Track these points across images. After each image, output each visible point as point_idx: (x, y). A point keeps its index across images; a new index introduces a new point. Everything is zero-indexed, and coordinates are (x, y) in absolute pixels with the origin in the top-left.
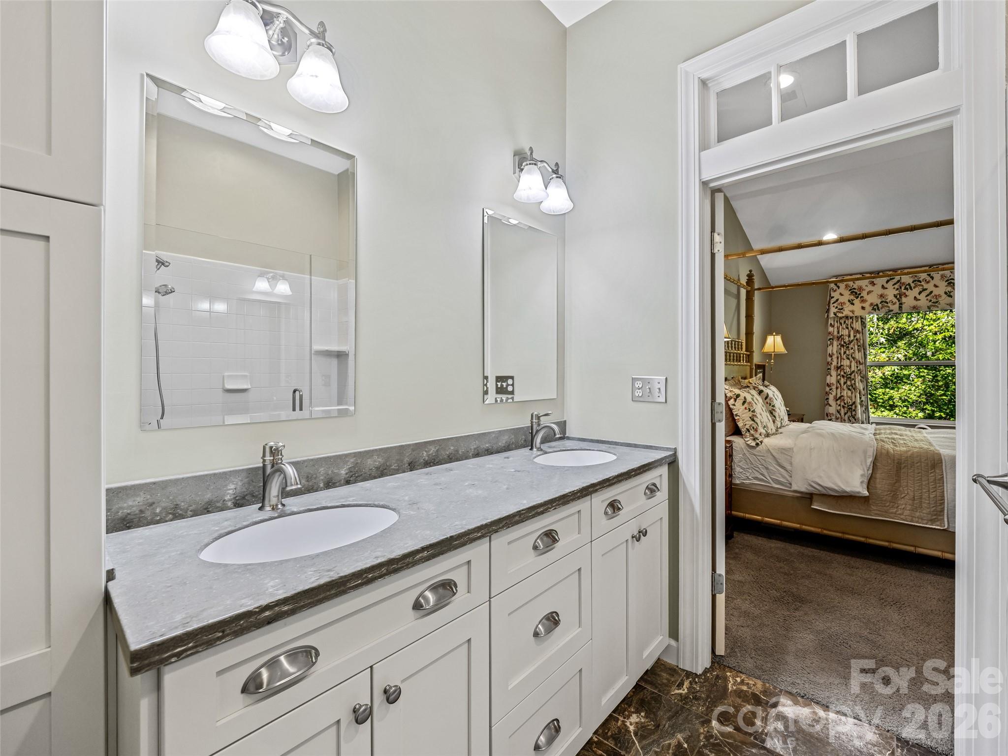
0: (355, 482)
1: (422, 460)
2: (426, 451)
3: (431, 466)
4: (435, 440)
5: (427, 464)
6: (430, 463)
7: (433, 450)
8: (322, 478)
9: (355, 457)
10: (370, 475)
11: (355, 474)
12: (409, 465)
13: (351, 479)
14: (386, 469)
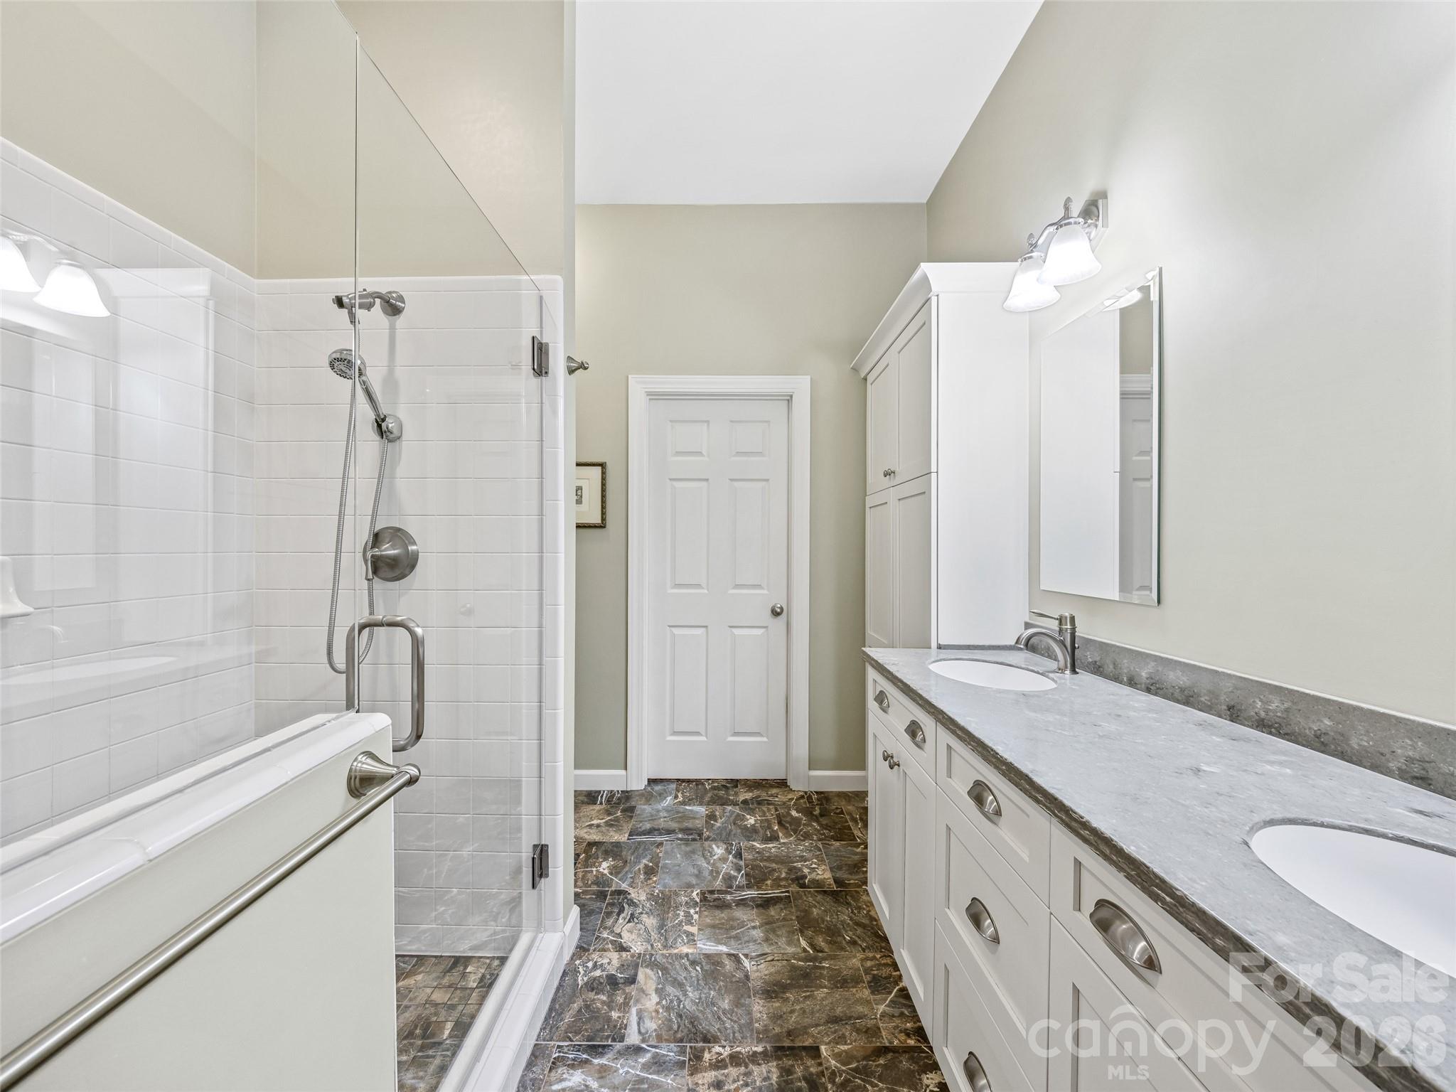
0: (1156, 694)
1: (1253, 713)
2: (1261, 700)
3: (1270, 733)
4: (1281, 688)
5: (1263, 725)
6: (1270, 727)
7: (1276, 704)
8: (1125, 671)
9: (1155, 661)
10: (1172, 694)
11: (1156, 683)
12: (1229, 710)
13: (1152, 688)
14: (1193, 697)
